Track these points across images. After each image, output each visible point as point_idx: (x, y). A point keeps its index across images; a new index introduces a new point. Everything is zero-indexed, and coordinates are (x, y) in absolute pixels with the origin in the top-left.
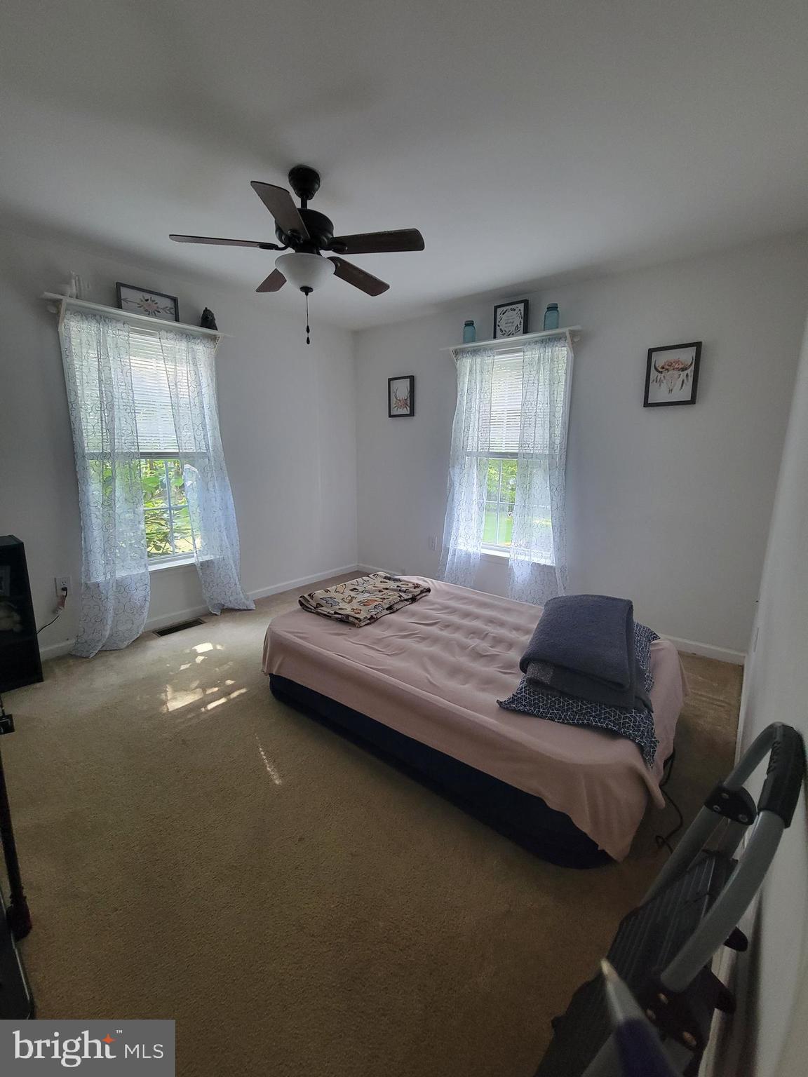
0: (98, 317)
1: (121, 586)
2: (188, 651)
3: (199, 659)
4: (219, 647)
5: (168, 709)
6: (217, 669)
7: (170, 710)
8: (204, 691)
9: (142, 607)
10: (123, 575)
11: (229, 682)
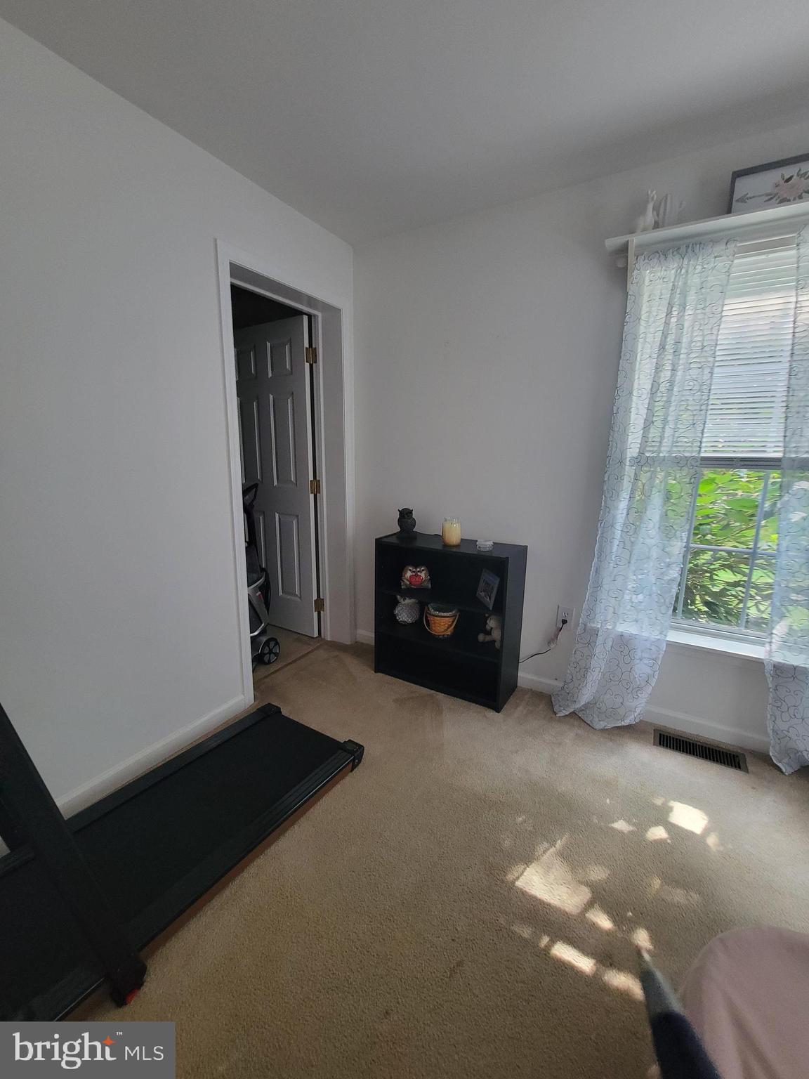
0: (683, 249)
1: (624, 644)
2: (659, 802)
3: (658, 833)
4: (712, 841)
5: (518, 878)
6: (657, 883)
7: (518, 884)
8: (590, 905)
9: (640, 688)
10: (632, 632)
11: (642, 938)
